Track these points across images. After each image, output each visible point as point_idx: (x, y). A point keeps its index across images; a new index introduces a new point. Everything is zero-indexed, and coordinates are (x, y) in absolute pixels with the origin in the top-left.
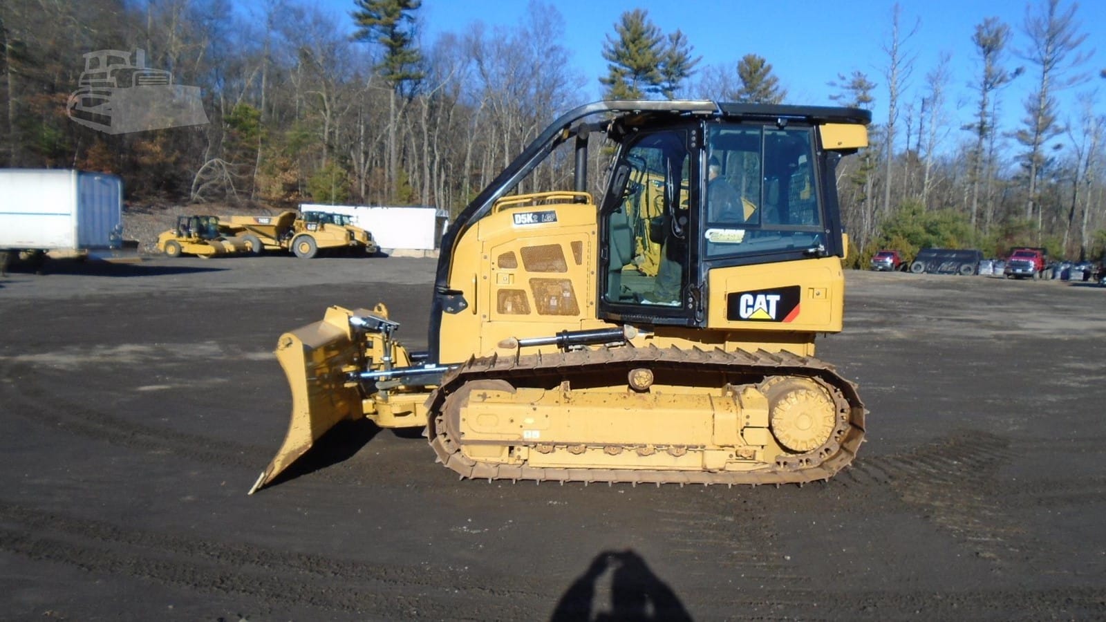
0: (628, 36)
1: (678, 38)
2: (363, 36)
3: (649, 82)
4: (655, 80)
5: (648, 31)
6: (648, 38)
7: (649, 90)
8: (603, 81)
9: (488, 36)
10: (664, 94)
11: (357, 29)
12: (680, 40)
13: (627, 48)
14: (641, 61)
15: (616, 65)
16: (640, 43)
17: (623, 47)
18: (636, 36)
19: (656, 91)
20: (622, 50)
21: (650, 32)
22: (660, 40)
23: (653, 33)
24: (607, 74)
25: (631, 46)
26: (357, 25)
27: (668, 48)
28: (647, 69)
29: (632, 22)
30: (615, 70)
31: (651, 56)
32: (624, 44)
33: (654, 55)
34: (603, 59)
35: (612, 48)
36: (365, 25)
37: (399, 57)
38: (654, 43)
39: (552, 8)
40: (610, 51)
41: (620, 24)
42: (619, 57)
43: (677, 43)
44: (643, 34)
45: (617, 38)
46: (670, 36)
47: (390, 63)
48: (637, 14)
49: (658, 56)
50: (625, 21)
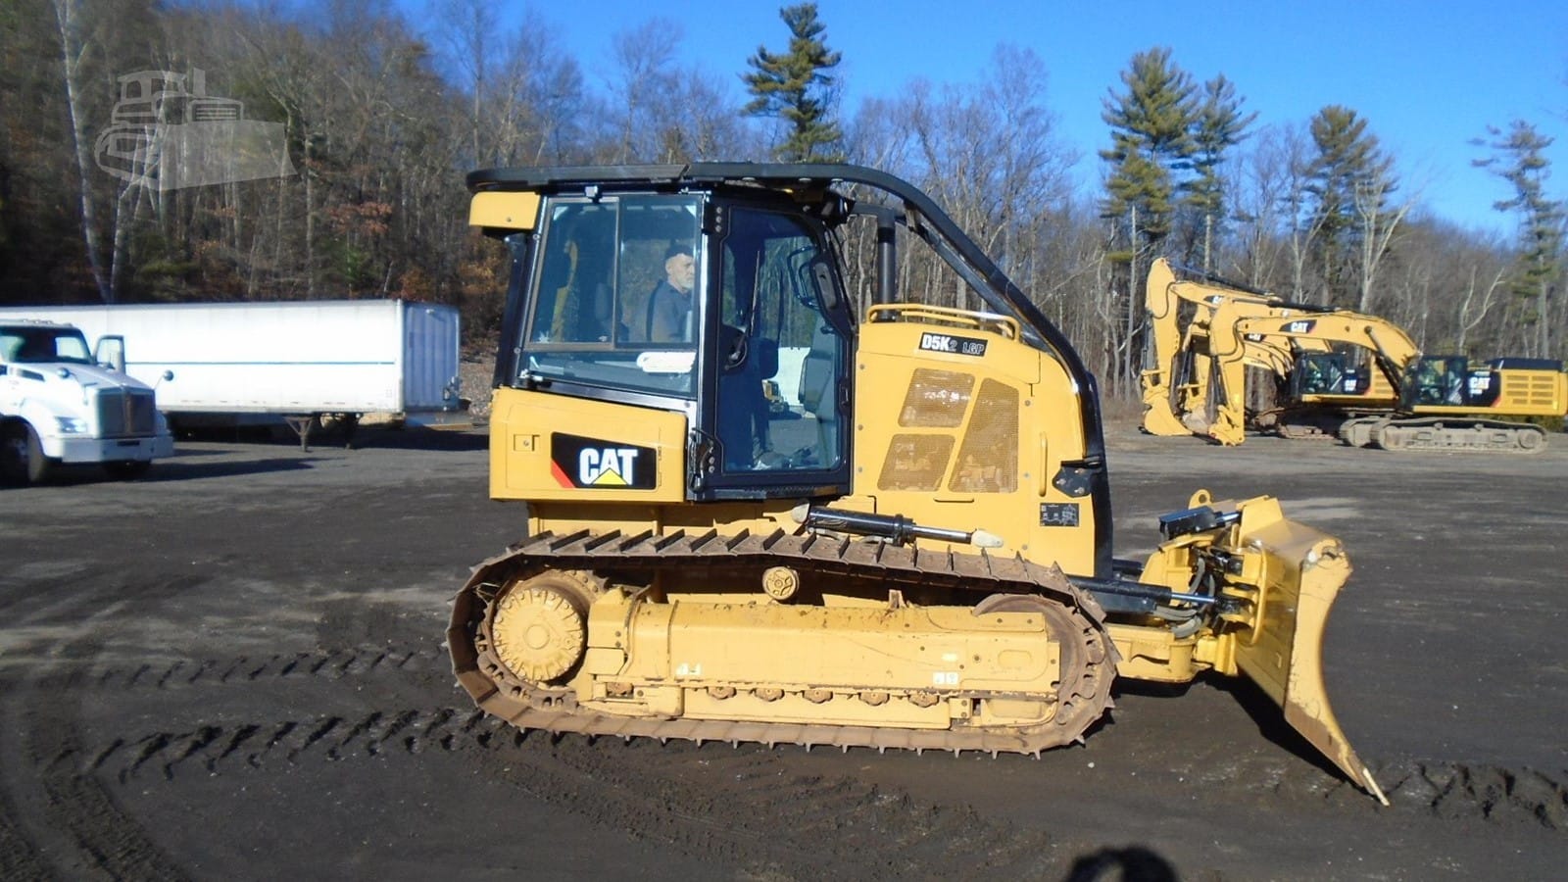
0: (1142, 88)
1: (1221, 86)
2: (759, 108)
3: (1175, 153)
4: (1185, 151)
5: (1171, 79)
6: (1172, 89)
7: (1174, 166)
8: (1105, 156)
9: (936, 98)
10: (1198, 171)
11: (752, 99)
12: (1224, 89)
13: (1142, 106)
14: (1164, 124)
15: (1124, 132)
16: (1161, 96)
17: (1134, 105)
18: (1155, 87)
19: (1186, 166)
20: (1134, 109)
21: (1176, 79)
22: (1190, 91)
23: (1179, 82)
24: (1111, 147)
25: (1148, 101)
26: (751, 92)
27: (1203, 103)
28: (1172, 134)
29: (1147, 67)
30: (1123, 138)
31: (1177, 115)
32: (1136, 99)
33: (1183, 113)
34: (1105, 124)
35: (1118, 107)
36: (762, 92)
37: (808, 135)
38: (1183, 96)
39: (1029, 53)
40: (1114, 111)
41: (1129, 70)
42: (1129, 119)
43: (1218, 95)
44: (1164, 83)
45: (1125, 91)
46: (1207, 83)
47: (797, 144)
48: (1154, 55)
49: (1188, 115)
50: (1136, 67)
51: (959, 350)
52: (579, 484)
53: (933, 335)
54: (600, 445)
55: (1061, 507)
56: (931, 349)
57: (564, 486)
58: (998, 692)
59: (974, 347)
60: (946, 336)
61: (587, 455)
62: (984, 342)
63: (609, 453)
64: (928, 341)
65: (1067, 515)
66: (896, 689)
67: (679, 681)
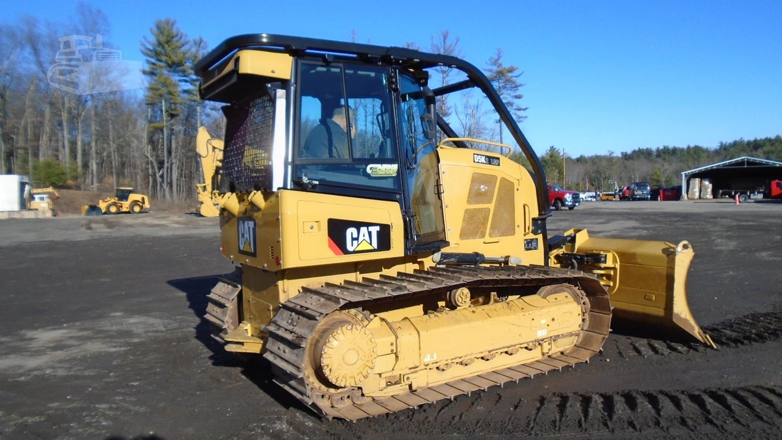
0: (163, 39)
1: (200, 43)
3: (181, 74)
4: (186, 74)
5: (176, 36)
6: (177, 41)
7: (180, 81)
8: (144, 72)
9: (42, 30)
10: (191, 84)
12: (202, 45)
13: (163, 48)
14: (175, 59)
15: (153, 60)
16: (172, 44)
17: (159, 47)
18: (169, 39)
19: (186, 81)
20: (159, 49)
21: (179, 36)
22: (186, 43)
23: (181, 38)
24: (147, 68)
25: (166, 46)
27: (194, 50)
28: (180, 64)
29: (164, 28)
30: (154, 64)
31: (182, 55)
32: (160, 44)
33: (184, 54)
34: (142, 55)
35: (151, 47)
38: (183, 45)
39: (99, 11)
40: (150, 50)
41: (155, 29)
42: (157, 54)
43: (199, 46)
44: (173, 37)
45: (153, 39)
46: (194, 40)
48: (167, 22)
49: (187, 55)
50: (158, 27)
51: (490, 163)
52: (346, 252)
53: (478, 155)
54: (358, 225)
55: (532, 240)
56: (478, 162)
57: (337, 254)
58: (562, 335)
59: (495, 161)
60: (483, 156)
61: (351, 232)
62: (498, 159)
63: (363, 230)
64: (477, 158)
65: (534, 244)
66: (524, 343)
67: (427, 365)
